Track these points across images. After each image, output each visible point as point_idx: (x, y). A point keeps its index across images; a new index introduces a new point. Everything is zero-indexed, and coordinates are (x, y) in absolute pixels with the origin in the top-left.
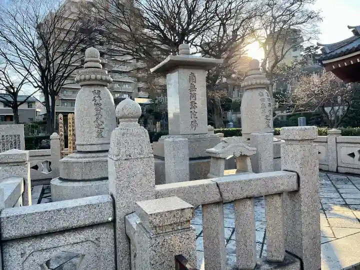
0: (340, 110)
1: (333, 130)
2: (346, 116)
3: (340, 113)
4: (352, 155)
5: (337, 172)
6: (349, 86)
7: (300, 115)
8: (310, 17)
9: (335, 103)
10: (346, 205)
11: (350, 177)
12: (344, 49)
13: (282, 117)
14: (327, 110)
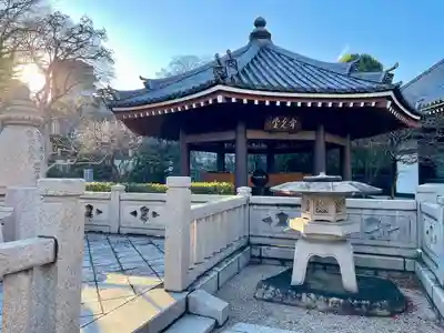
0: (130, 164)
1: (118, 185)
2: (134, 171)
3: (130, 168)
4: (135, 213)
5: (119, 234)
6: (140, 140)
7: (86, 167)
8: (99, 54)
9: (126, 156)
10: (123, 271)
11: (131, 238)
12: (134, 100)
13: (64, 167)
14: (117, 162)
